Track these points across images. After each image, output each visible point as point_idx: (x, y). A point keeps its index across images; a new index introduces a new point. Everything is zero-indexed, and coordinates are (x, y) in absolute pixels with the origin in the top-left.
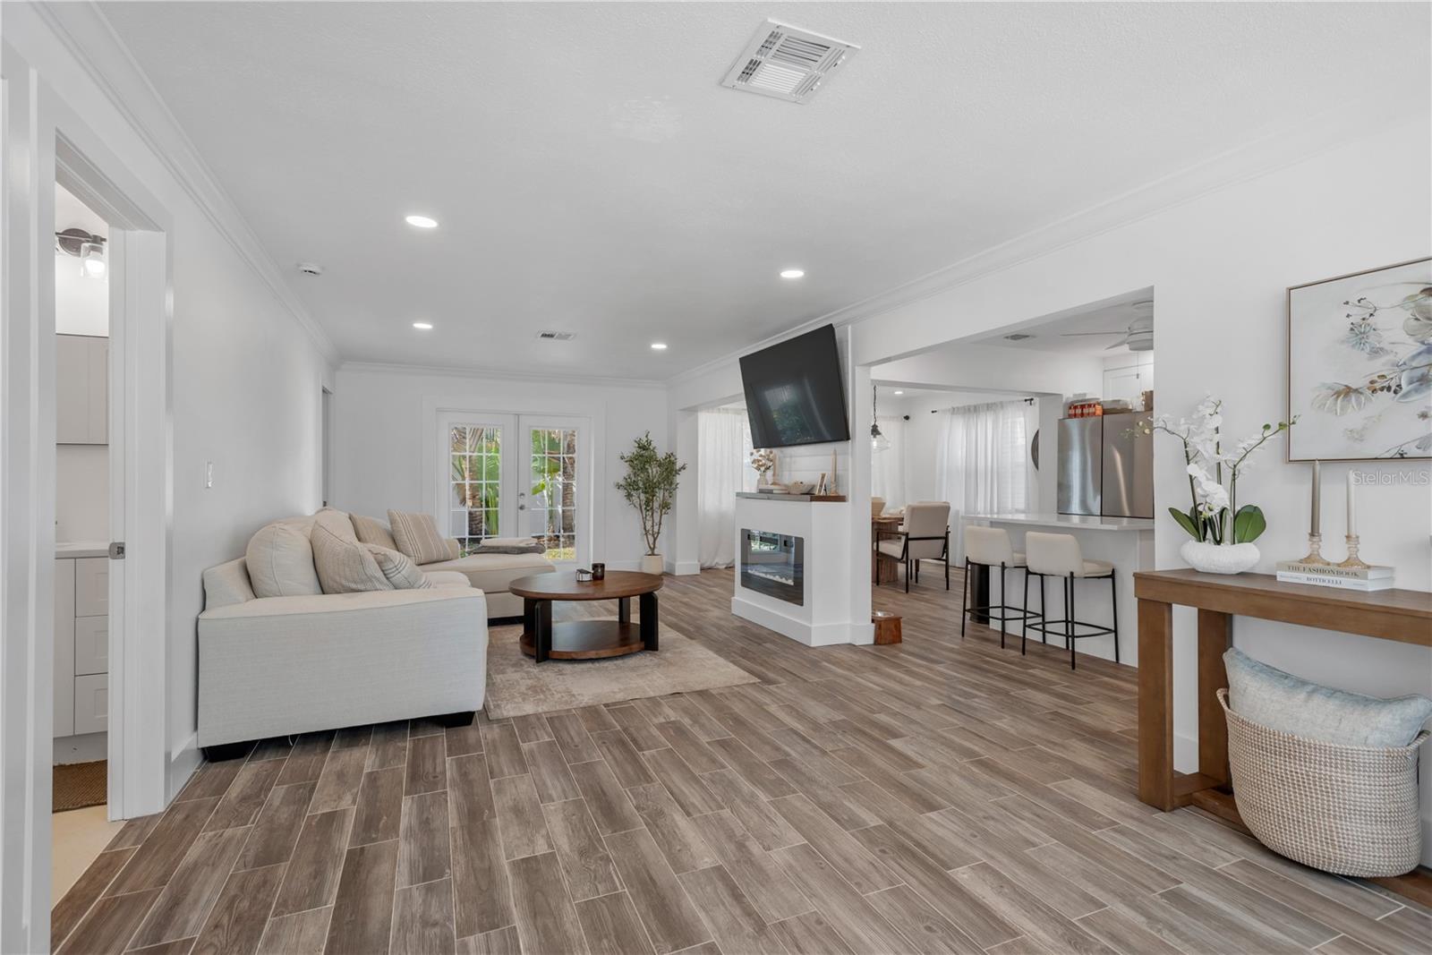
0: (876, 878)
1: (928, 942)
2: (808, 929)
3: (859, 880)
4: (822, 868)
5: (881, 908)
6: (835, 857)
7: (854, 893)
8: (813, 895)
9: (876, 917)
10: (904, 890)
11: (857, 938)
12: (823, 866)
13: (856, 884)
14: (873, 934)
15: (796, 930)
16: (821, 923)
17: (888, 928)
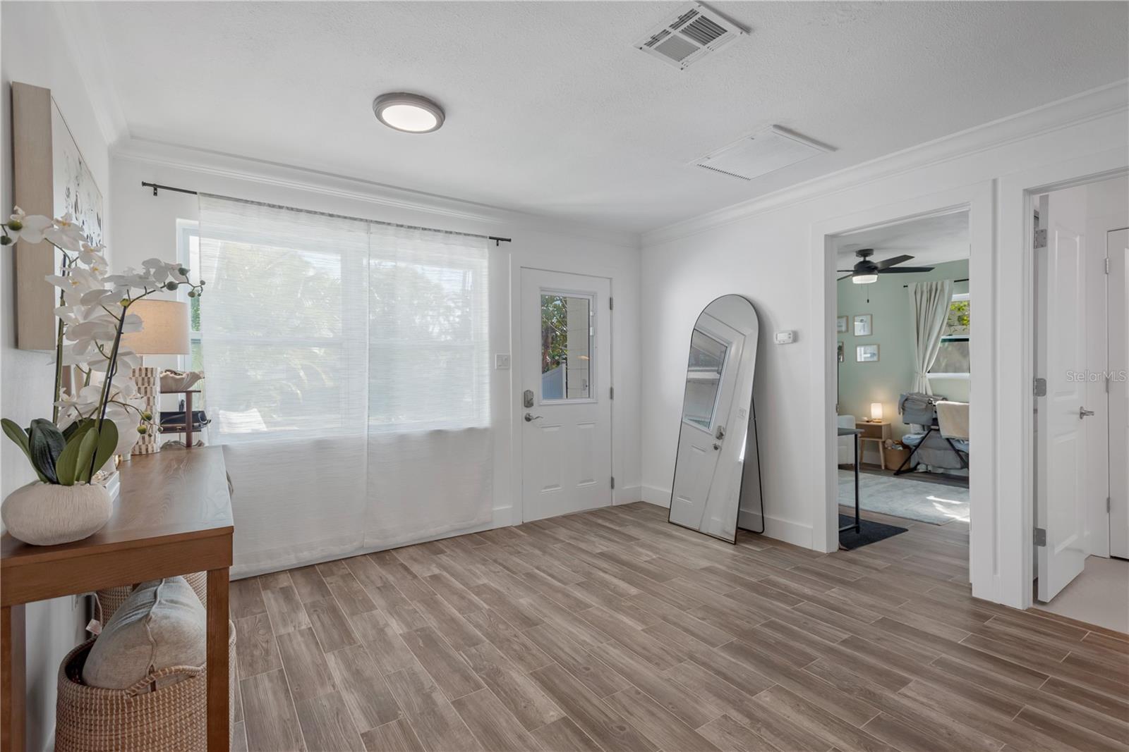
0: (625, 701)
1: (589, 661)
2: (663, 660)
3: (638, 696)
4: (670, 704)
5: (619, 678)
6: (663, 716)
7: (640, 686)
8: (668, 680)
9: (622, 672)
10: (603, 694)
11: (632, 659)
12: (670, 706)
13: (639, 693)
14: (622, 661)
15: (670, 658)
16: (656, 664)
17: (613, 666)
